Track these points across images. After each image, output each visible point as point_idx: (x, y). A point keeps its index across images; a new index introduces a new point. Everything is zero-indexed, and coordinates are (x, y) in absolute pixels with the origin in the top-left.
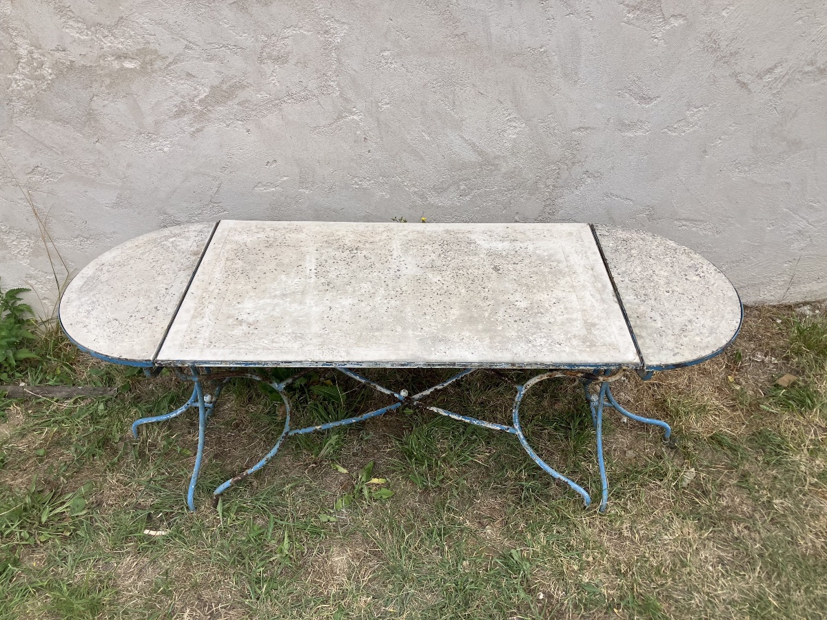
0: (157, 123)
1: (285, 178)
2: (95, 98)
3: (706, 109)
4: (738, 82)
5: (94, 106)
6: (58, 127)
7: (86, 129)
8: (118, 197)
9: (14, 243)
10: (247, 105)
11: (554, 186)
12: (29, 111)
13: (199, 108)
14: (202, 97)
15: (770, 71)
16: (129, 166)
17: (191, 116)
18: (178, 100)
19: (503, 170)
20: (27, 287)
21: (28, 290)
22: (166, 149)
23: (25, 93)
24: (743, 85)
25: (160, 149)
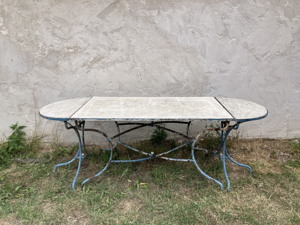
0: (76, 69)
1: (115, 88)
2: (59, 61)
3: (248, 66)
4: (256, 58)
5: (58, 63)
6: (46, 70)
7: (55, 70)
8: (60, 93)
9: (25, 109)
10: (104, 63)
11: (201, 92)
12: (39, 64)
13: (90, 64)
14: (91, 60)
15: (265, 54)
16: (66, 83)
17: (87, 67)
18: (84, 61)
19: (184, 86)
20: (25, 126)
21: (26, 127)
22: (78, 77)
23: (39, 58)
24: (258, 59)
25: (76, 77)
